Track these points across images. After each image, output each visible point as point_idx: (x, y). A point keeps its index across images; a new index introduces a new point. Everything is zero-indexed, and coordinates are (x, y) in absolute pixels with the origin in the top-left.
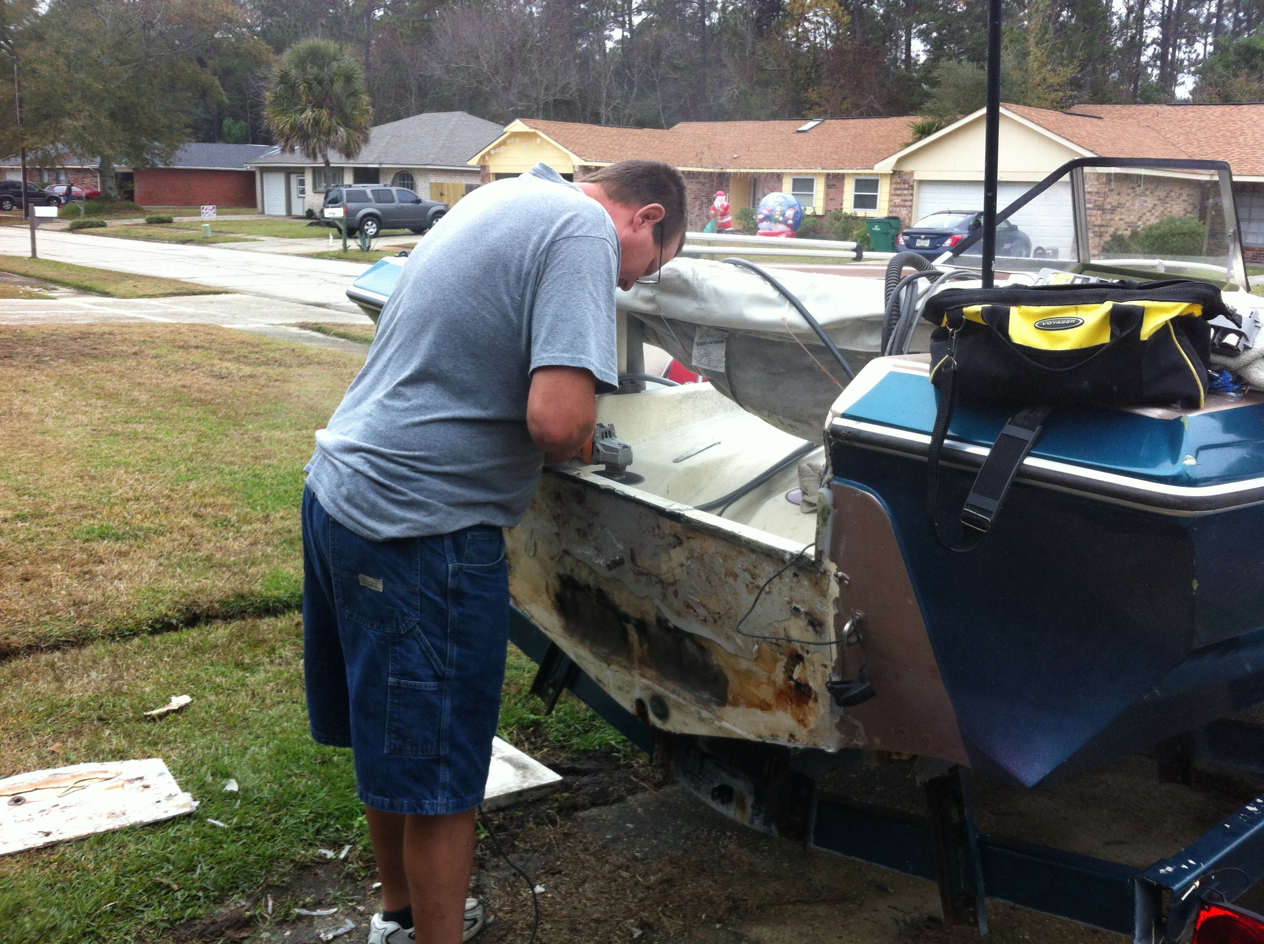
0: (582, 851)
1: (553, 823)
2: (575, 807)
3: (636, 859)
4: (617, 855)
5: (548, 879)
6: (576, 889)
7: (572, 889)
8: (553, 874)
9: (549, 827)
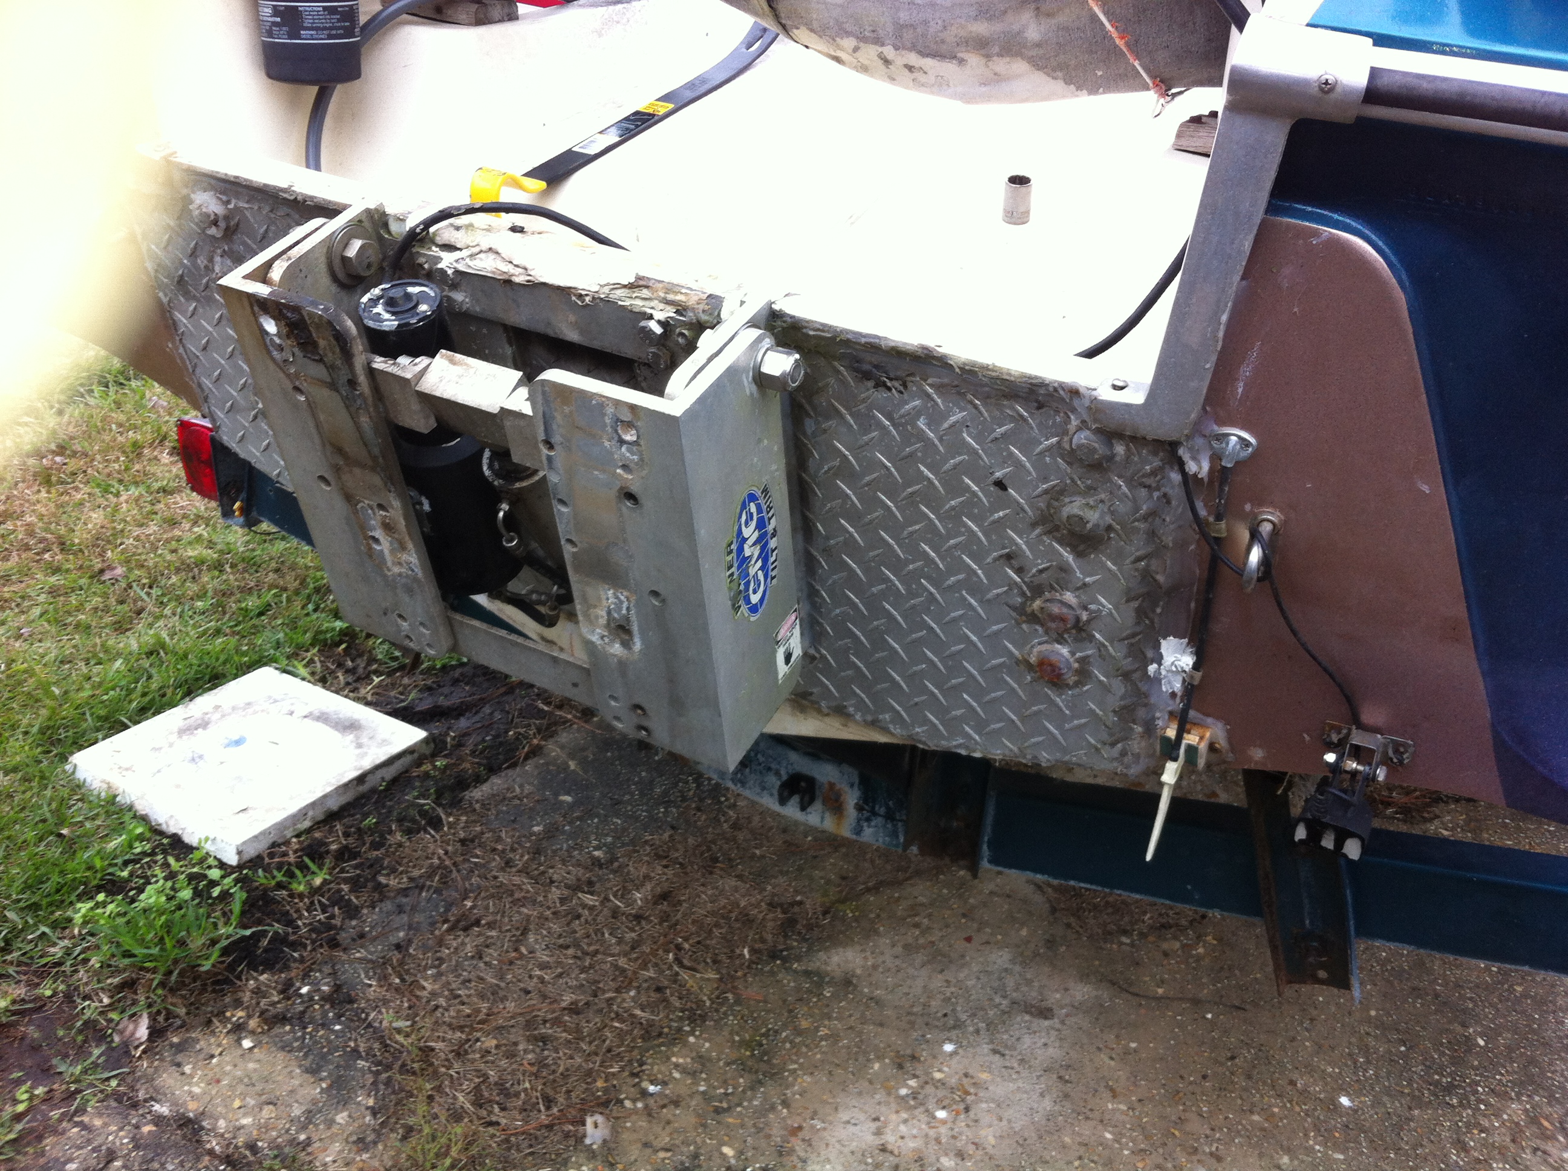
0: (503, 869)
1: (436, 823)
2: (462, 784)
3: (597, 863)
4: (564, 862)
5: (460, 940)
6: (516, 950)
7: (507, 952)
8: (466, 929)
9: (430, 834)
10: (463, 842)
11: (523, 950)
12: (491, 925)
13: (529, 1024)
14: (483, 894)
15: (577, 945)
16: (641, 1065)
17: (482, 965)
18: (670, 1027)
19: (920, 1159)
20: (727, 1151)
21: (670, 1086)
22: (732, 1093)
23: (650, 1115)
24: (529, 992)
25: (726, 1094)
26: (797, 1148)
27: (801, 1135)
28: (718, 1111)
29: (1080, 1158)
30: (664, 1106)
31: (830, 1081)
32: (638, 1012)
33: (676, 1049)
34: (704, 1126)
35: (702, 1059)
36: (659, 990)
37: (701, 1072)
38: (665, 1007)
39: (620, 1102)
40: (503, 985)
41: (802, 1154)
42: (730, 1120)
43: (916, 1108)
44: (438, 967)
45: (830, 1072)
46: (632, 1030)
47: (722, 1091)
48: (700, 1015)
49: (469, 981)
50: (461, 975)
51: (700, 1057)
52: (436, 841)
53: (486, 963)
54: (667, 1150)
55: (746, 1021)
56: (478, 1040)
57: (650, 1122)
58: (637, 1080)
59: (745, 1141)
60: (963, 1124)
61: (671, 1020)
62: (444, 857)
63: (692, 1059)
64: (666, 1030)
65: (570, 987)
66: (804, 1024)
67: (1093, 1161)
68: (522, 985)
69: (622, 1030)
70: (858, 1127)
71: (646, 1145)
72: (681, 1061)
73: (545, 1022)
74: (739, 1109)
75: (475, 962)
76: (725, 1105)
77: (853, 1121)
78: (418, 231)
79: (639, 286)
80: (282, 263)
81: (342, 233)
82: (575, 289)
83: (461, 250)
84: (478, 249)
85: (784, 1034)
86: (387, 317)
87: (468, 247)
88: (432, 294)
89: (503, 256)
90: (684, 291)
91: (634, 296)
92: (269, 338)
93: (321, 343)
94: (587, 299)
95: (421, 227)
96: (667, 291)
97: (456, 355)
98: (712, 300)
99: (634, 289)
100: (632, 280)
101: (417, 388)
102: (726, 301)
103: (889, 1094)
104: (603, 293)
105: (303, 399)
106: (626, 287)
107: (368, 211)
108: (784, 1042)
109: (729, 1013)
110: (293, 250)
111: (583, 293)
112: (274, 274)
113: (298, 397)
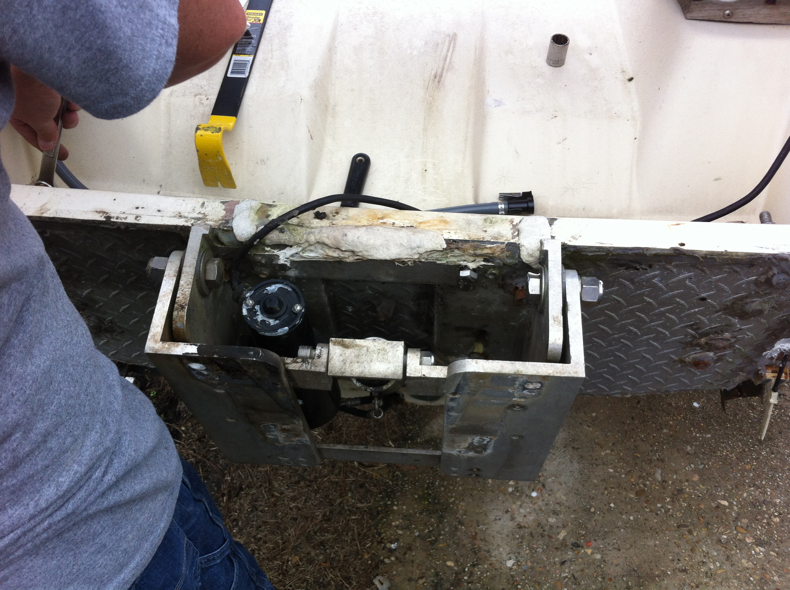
5: (238, 503)
6: (273, 496)
7: (268, 499)
8: (237, 495)
10: (199, 440)
11: (276, 494)
12: (249, 487)
13: (309, 539)
14: (232, 469)
15: (303, 478)
16: (380, 535)
17: (260, 513)
18: (380, 506)
19: (539, 525)
20: (450, 563)
21: (401, 540)
22: (433, 530)
23: (400, 562)
24: (296, 519)
25: (430, 532)
26: (481, 546)
27: (478, 537)
28: (432, 543)
29: (606, 489)
30: (405, 554)
31: (474, 500)
32: (359, 505)
33: (391, 518)
34: (431, 555)
35: (406, 517)
36: (362, 486)
37: (411, 525)
38: (371, 495)
39: (383, 562)
40: (280, 521)
41: (485, 548)
42: (441, 545)
43: (521, 496)
44: (237, 525)
45: (471, 495)
46: (363, 517)
47: (427, 530)
48: (391, 492)
49: (260, 527)
50: (253, 525)
51: (405, 516)
52: (184, 446)
53: (261, 511)
54: (422, 578)
55: (415, 484)
56: (288, 561)
57: (403, 566)
58: (383, 545)
59: (455, 554)
60: (547, 495)
61: (378, 501)
62: (195, 455)
63: (402, 519)
64: (380, 508)
65: (315, 506)
67: (612, 488)
68: (290, 516)
69: (357, 519)
70: (502, 520)
71: (410, 580)
72: (397, 523)
73: (315, 533)
74: (441, 537)
75: (255, 513)
76: (433, 538)
77: (498, 518)
78: (255, 243)
79: (451, 249)
80: (180, 313)
81: (202, 264)
82: (399, 259)
83: (291, 246)
84: (307, 244)
85: (437, 483)
86: (272, 322)
87: (298, 244)
88: (289, 289)
89: (330, 245)
90: (488, 246)
91: (449, 256)
92: (195, 372)
93: (251, 371)
94: (409, 264)
95: (258, 240)
96: (475, 248)
97: (344, 340)
98: (510, 247)
99: (448, 251)
100: (445, 246)
101: (329, 374)
102: (523, 248)
103: (505, 494)
104: (423, 258)
105: (223, 391)
106: (441, 251)
107: (204, 236)
108: (440, 488)
109: (404, 483)
110: (178, 296)
111: (406, 260)
112: (179, 325)
113: (218, 391)
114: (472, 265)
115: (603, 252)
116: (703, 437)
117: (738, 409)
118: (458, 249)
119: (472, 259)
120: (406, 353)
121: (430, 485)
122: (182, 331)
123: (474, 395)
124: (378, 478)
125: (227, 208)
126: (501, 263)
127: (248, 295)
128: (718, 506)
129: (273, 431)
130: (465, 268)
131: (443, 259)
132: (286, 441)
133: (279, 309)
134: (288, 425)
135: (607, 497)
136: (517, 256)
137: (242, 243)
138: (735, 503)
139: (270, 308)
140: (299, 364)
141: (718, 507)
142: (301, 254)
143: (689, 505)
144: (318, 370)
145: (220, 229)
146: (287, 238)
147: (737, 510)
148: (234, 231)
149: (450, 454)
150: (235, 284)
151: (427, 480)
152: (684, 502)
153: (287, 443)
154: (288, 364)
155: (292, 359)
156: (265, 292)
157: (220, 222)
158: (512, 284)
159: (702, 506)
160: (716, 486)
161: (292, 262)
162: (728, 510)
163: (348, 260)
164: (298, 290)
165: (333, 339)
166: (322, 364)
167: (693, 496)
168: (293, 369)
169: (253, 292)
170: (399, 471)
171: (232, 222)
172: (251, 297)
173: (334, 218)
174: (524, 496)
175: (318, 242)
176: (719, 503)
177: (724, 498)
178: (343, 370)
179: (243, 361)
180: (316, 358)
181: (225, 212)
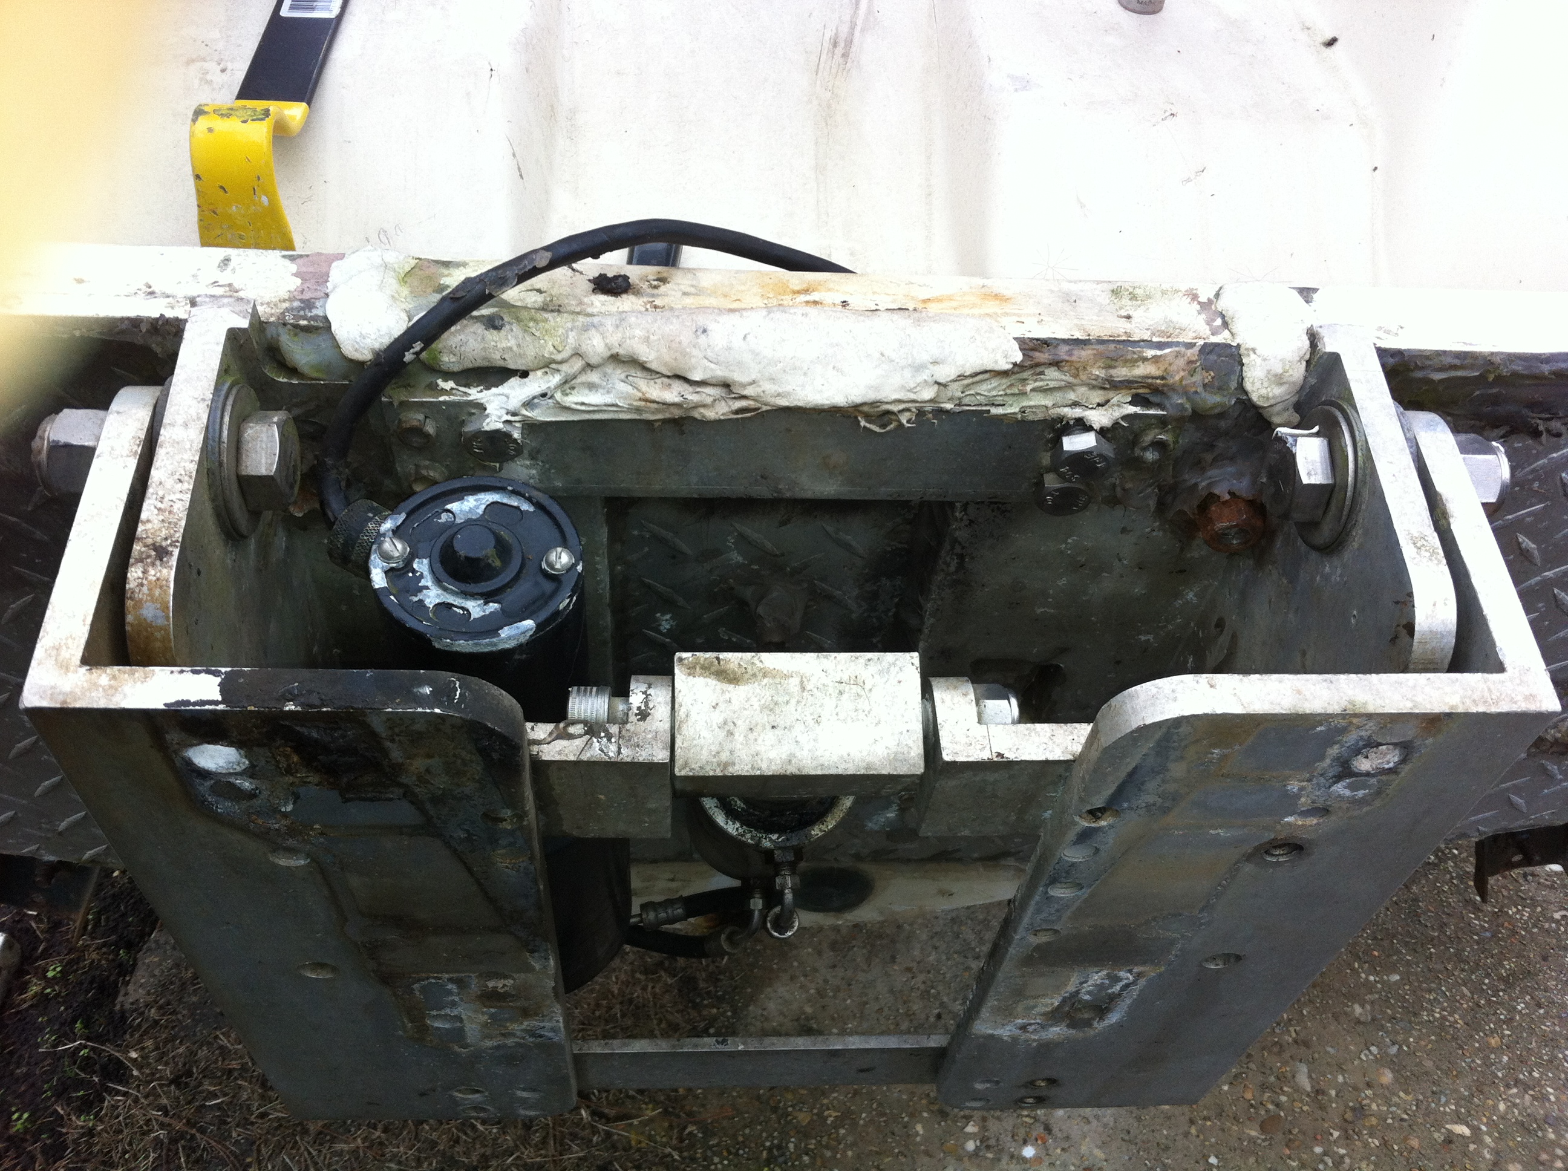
1: (116, 1071)
2: (105, 988)
9: (118, 1092)
10: (176, 1081)
29: (1192, 1122)
43: (999, 1160)
52: (136, 1100)
55: (737, 1154)
60: (1059, 1151)
62: (167, 1120)
66: (803, 1117)
67: (1205, 1119)
78: (408, 357)
79: (1038, 365)
80: (152, 572)
81: (227, 419)
82: (873, 404)
83: (524, 374)
84: (578, 364)
85: (791, 1146)
86: (476, 609)
87: (548, 365)
88: (526, 507)
89: (653, 366)
90: (1150, 353)
91: (1029, 388)
92: (209, 783)
93: (418, 764)
94: (904, 419)
95: (418, 346)
96: (1111, 362)
97: (723, 655)
98: (1213, 357)
99: (1025, 375)
100: (1018, 357)
101: (678, 772)
102: (1253, 356)
103: (960, 1159)
104: (951, 399)
105: (302, 862)
106: (1004, 374)
107: (233, 335)
108: (799, 1157)
109: (709, 1153)
110: (144, 516)
111: (895, 408)
112: (149, 612)
113: (283, 862)
114: (1100, 418)
115: (1472, 367)
116: (1383, 982)
117: (1444, 912)
118: (1056, 364)
119: (1097, 396)
120: (927, 692)
121: (775, 1152)
122: (158, 635)
123: (1166, 811)
124: (643, 1145)
125: (304, 269)
126: (1188, 406)
127: (388, 525)
128: (1450, 1139)
129: (454, 1004)
130: (1082, 426)
131: (1010, 400)
132: (490, 1037)
133: (497, 563)
134: (506, 977)
135: (1198, 1142)
136: (1233, 385)
137: (358, 365)
138: (1484, 1128)
139: (467, 558)
140: (579, 743)
141: (1450, 1142)
142: (558, 396)
143: (1385, 1143)
144: (643, 756)
145: (285, 324)
146: (512, 343)
147: (1492, 1145)
148: (334, 328)
149: (992, 1036)
150: (335, 503)
151: (767, 1139)
152: (1371, 1135)
153: (488, 1043)
154: (539, 743)
155: (550, 727)
156: (444, 517)
157: (286, 305)
158: (1196, 485)
159: (1415, 1143)
160: (1433, 1093)
161: (530, 427)
162: (1472, 1147)
163: (711, 414)
164: (555, 508)
165: (685, 655)
166: (655, 738)
167: (1390, 1121)
168: (557, 758)
169: (403, 516)
170: (695, 1123)
171: (324, 306)
172: (396, 532)
173: (656, 291)
174: (1005, 1160)
175: (615, 359)
176: (1450, 1131)
177: (1459, 1119)
178: (724, 756)
179: (394, 721)
180: (633, 718)
181: (299, 281)
